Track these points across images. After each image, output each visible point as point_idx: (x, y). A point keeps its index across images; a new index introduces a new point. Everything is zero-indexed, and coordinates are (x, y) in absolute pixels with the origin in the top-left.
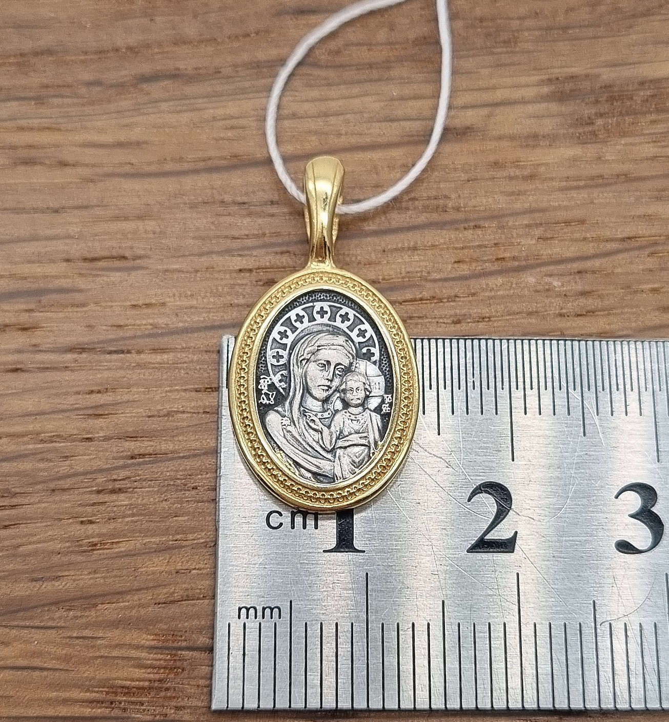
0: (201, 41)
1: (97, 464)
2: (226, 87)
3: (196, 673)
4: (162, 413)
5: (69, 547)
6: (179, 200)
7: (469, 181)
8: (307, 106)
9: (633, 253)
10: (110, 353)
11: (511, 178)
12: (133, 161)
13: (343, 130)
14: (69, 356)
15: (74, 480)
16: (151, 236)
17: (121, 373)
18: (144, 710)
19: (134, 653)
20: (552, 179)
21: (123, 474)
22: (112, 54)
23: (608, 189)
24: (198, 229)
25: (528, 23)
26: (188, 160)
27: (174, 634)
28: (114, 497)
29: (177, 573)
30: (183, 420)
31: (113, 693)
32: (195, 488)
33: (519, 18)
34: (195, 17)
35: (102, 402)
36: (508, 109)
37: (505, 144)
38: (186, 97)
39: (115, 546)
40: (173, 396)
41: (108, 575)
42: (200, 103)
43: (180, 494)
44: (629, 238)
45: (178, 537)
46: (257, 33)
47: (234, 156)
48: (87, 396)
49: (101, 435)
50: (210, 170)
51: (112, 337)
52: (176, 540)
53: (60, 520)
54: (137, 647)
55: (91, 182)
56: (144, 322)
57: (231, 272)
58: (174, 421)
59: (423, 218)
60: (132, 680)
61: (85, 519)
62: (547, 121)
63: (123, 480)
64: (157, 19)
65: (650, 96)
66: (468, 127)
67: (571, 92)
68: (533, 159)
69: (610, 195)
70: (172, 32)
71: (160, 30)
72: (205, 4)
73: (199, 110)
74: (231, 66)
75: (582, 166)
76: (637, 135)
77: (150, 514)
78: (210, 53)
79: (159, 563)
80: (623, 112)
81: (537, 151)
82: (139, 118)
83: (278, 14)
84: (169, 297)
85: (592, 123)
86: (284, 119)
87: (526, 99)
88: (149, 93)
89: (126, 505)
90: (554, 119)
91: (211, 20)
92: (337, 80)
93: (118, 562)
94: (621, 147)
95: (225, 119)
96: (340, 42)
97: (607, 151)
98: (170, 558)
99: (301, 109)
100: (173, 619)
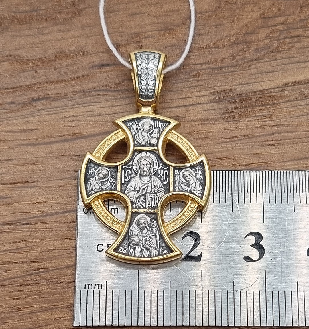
0: (58, 81)
1: (20, 274)
2: (70, 102)
4: (46, 250)
5: (9, 310)
6: (51, 155)
8: (106, 109)
10: (23, 225)
11: (197, 139)
12: (30, 138)
14: (6, 227)
15: (10, 281)
16: (39, 172)
17: (29, 233)
20: (215, 139)
21: (31, 277)
22: (18, 89)
23: (240, 142)
24: (59, 168)
25: (204, 66)
26: (54, 136)
28: (27, 287)
29: (55, 319)
30: (56, 253)
32: (61, 282)
33: (200, 64)
34: (55, 69)
35: (20, 246)
36: (195, 107)
37: (193, 123)
38: (53, 108)
39: (28, 309)
40: (51, 242)
41: (26, 321)
42: (59, 110)
43: (55, 285)
44: (249, 164)
45: (55, 304)
46: (83, 76)
47: (74, 134)
48: (14, 244)
49: (21, 261)
50: (64, 141)
51: (24, 217)
52: (54, 305)
53: (5, 298)
55: (12, 148)
56: (37, 211)
58: (52, 254)
61: (15, 298)
62: (213, 112)
63: (31, 280)
64: (38, 71)
65: (259, 98)
66: (177, 116)
67: (223, 97)
68: (206, 130)
69: (241, 144)
70: (45, 77)
71: (40, 77)
72: (60, 64)
73: (58, 113)
74: (72, 92)
75: (229, 132)
76: (253, 117)
77: (43, 294)
78: (62, 87)
79: (47, 315)
80: (247, 106)
81: (209, 126)
82: (32, 118)
83: (92, 67)
84: (48, 199)
85: (233, 112)
86: (96, 116)
87: (204, 102)
88: (36, 106)
89: (32, 291)
90: (216, 111)
91: (62, 71)
92: (119, 97)
93: (30, 316)
94: (246, 122)
95: (70, 117)
96: (120, 79)
97: (240, 125)
98: (52, 313)
99: (103, 111)
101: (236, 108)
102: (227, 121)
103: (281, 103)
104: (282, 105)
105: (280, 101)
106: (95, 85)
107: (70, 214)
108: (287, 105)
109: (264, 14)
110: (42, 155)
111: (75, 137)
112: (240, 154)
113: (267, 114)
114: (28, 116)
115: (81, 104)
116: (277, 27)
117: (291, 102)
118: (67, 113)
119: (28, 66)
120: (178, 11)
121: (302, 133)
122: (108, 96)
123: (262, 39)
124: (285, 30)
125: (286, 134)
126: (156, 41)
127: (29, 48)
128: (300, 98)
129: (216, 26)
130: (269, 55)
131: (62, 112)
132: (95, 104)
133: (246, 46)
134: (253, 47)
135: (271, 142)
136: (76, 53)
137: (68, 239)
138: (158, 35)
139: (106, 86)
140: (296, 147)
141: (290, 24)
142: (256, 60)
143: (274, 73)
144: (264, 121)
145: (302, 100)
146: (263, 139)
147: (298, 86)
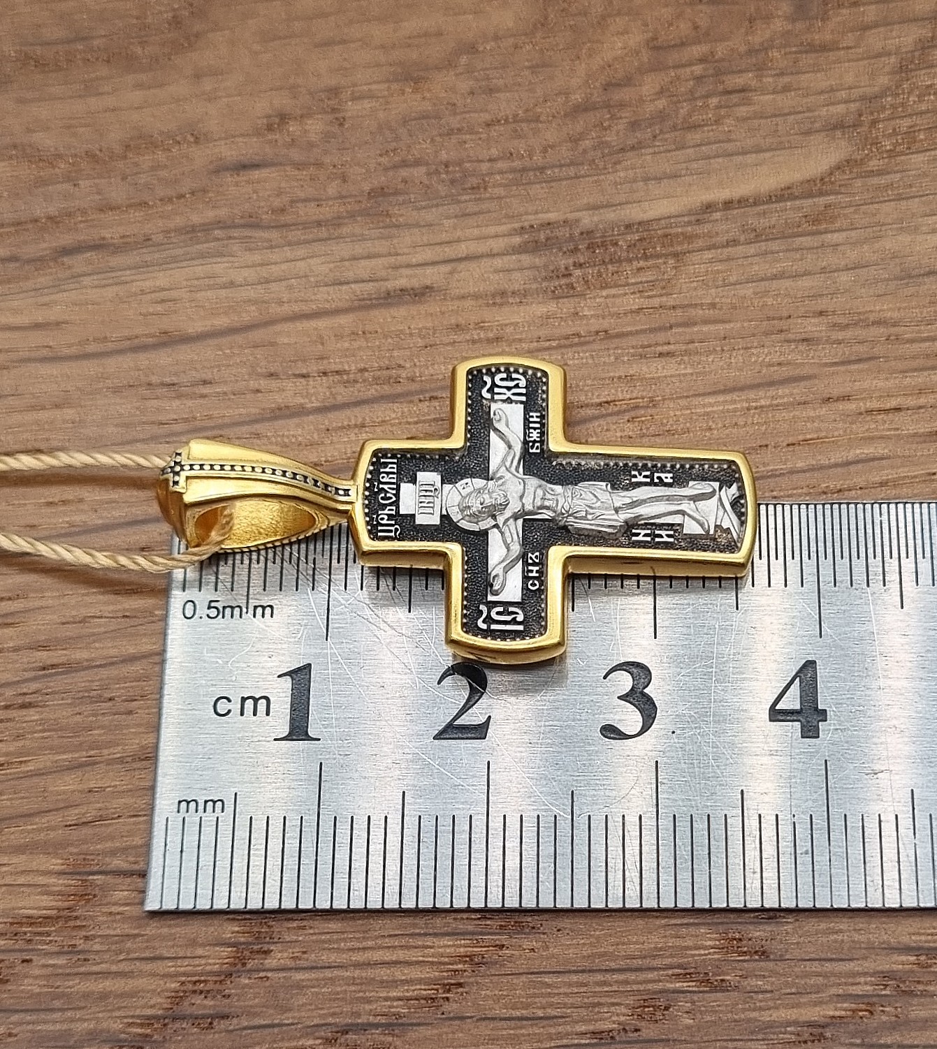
0: (130, 206)
1: (6, 677)
2: (157, 256)
3: (108, 899)
4: (77, 619)
6: (101, 385)
7: (426, 347)
8: (246, 273)
9: (609, 419)
11: (474, 342)
12: (51, 344)
13: (285, 297)
16: (71, 425)
18: (51, 941)
19: (41, 880)
20: (520, 340)
21: (34, 686)
22: (30, 226)
23: (585, 348)
24: (121, 415)
25: (501, 165)
26: (113, 339)
27: (86, 857)
28: (24, 712)
29: (90, 791)
30: (100, 626)
31: (17, 923)
32: (110, 699)
33: (490, 160)
34: (124, 179)
35: (12, 609)
36: (473, 265)
37: (469, 303)
38: (112, 270)
39: (23, 765)
41: (16, 796)
42: (128, 276)
43: (95, 706)
44: (607, 402)
45: (92, 753)
46: (193, 193)
47: (163, 333)
49: (11, 645)
50: (135, 350)
52: (90, 757)
54: (45, 873)
55: (5, 369)
56: (60, 520)
58: (90, 627)
59: (373, 392)
60: (39, 908)
62: (516, 275)
63: (34, 693)
64: (81, 183)
65: (638, 240)
66: (427, 287)
67: (546, 241)
68: (500, 319)
69: (587, 354)
70: (98, 197)
71: (85, 196)
72: (136, 164)
73: (126, 283)
74: (163, 232)
75: (557, 324)
76: (623, 286)
78: (140, 219)
79: (71, 782)
80: (607, 260)
81: (506, 309)
82: (60, 295)
84: (89, 492)
85: (570, 275)
86: (221, 288)
87: (495, 251)
88: (70, 268)
89: (37, 720)
90: (526, 273)
91: (142, 181)
92: (281, 241)
93: (26, 783)
94: (602, 300)
95: (154, 291)
96: (286, 199)
97: (585, 306)
98: (84, 775)
99: (239, 276)
100: (85, 842)
101: (578, 265)
102: (553, 298)
103: (694, 251)
104: (695, 257)
105: (692, 247)
106: (223, 213)
107: (146, 528)
108: (710, 256)
109: (657, 39)
110: (78, 385)
112: (584, 378)
113: (657, 280)
114: (50, 291)
115: (183, 261)
116: (688, 70)
117: (720, 250)
118: (146, 283)
119: (58, 170)
120: (439, 34)
121: (745, 324)
122: (252, 240)
123: (649, 99)
124: (709, 76)
125: (705, 328)
126: (380, 108)
127: (61, 128)
128: (742, 238)
129: (534, 69)
130: (667, 136)
131: (132, 281)
132: (219, 260)
133: (608, 116)
134: (626, 117)
135: (665, 347)
136: (178, 139)
138: (386, 93)
139: (251, 216)
140: (730, 358)
141: (723, 60)
143: (679, 180)
144: (649, 297)
145: (748, 244)
146: (644, 339)
147: (739, 211)
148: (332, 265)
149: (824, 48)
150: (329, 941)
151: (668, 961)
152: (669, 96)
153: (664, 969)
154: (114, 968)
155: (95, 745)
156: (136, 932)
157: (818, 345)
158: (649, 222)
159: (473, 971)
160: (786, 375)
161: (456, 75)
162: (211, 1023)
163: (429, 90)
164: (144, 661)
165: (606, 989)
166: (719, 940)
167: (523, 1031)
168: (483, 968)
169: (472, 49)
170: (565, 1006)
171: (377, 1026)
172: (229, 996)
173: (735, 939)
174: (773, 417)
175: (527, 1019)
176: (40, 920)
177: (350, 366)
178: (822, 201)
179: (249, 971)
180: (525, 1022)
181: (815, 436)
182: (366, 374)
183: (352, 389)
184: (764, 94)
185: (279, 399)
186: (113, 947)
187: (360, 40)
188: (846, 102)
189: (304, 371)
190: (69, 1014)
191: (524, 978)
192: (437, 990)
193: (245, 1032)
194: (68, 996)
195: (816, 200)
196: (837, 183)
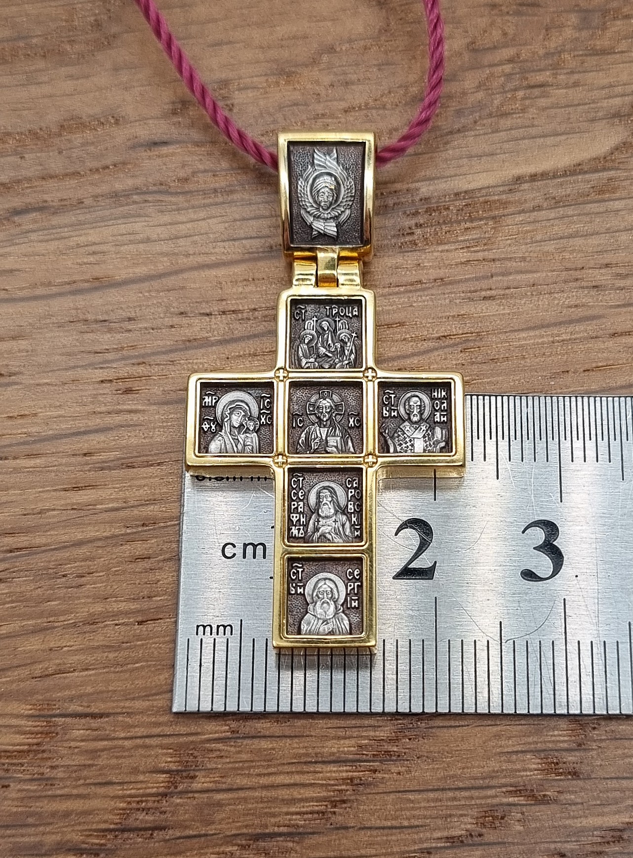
0: (66, 175)
2: (88, 216)
3: (67, 737)
4: (35, 511)
6: (48, 321)
8: (159, 230)
9: (446, 350)
12: (7, 287)
13: (192, 250)
16: (25, 354)
18: (24, 770)
19: (14, 722)
23: (426, 293)
24: (64, 346)
26: (55, 284)
27: (49, 703)
29: (50, 650)
30: (54, 516)
32: (64, 576)
34: (60, 153)
38: (54, 227)
40: (45, 495)
42: (65, 232)
43: (52, 582)
44: (444, 337)
45: (51, 619)
46: (115, 165)
47: (96, 279)
50: (74, 293)
52: (49, 622)
54: (17, 716)
56: (19, 431)
57: (94, 383)
58: (46, 518)
59: (261, 328)
60: (14, 745)
63: (4, 571)
64: (26, 156)
65: (465, 206)
67: (394, 206)
69: (428, 298)
70: (40, 168)
71: (30, 166)
72: (69, 141)
73: (65, 238)
74: (92, 196)
75: (404, 273)
76: (454, 242)
77: (27, 600)
78: (74, 186)
79: (35, 643)
80: (441, 221)
82: (12, 248)
83: (133, 147)
84: (41, 408)
85: (413, 233)
86: (140, 243)
88: (20, 225)
89: (7, 593)
90: (379, 231)
91: (74, 155)
92: (186, 205)
94: (439, 254)
95: (87, 245)
96: (189, 170)
97: (425, 258)
98: (45, 637)
99: (154, 233)
100: (48, 690)
101: (419, 226)
102: (400, 252)
103: (508, 215)
104: (509, 220)
105: (506, 212)
106: (139, 182)
107: (86, 437)
108: (521, 219)
109: (475, 43)
110: (30, 321)
111: (97, 284)
112: (426, 317)
113: (480, 238)
114: (6, 244)
115: (109, 220)
116: (500, 68)
117: (528, 214)
118: (81, 238)
119: (7, 145)
120: (305, 37)
121: (549, 274)
122: (163, 204)
123: (470, 91)
124: (516, 74)
125: (519, 277)
126: (260, 96)
127: (8, 110)
128: (545, 205)
129: (380, 67)
130: (485, 121)
131: (71, 236)
132: (137, 219)
134: (453, 106)
135: (488, 292)
136: (102, 120)
137: (79, 489)
138: (265, 84)
139: (161, 184)
140: (538, 301)
141: (527, 61)
142: (459, 131)
143: (495, 158)
144: (475, 252)
145: (549, 209)
146: (472, 286)
147: (541, 182)
148: (227, 225)
149: (604, 52)
150: (242, 769)
151: (503, 781)
152: (486, 90)
153: (500, 787)
154: (75, 792)
155: (54, 613)
156: (90, 762)
157: (606, 290)
158: (473, 191)
159: (354, 790)
160: (581, 314)
161: (320, 70)
162: (152, 834)
163: (298, 82)
164: (90, 545)
165: (455, 803)
166: (541, 764)
167: (394, 838)
168: (361, 788)
169: (331, 50)
170: (425, 817)
171: (280, 835)
172: (165, 812)
173: (553, 763)
174: (572, 348)
175: (396, 828)
176: (15, 753)
177: (243, 306)
178: (606, 175)
179: (181, 792)
180: (394, 831)
181: (605, 364)
182: (256, 313)
183: (245, 325)
184: (560, 89)
185: (188, 333)
186: (74, 775)
187: (242, 42)
188: (622, 96)
189: (208, 311)
190: (41, 829)
191: (392, 796)
192: (326, 806)
193: (178, 841)
194: (39, 815)
195: (601, 174)
196: (617, 161)
